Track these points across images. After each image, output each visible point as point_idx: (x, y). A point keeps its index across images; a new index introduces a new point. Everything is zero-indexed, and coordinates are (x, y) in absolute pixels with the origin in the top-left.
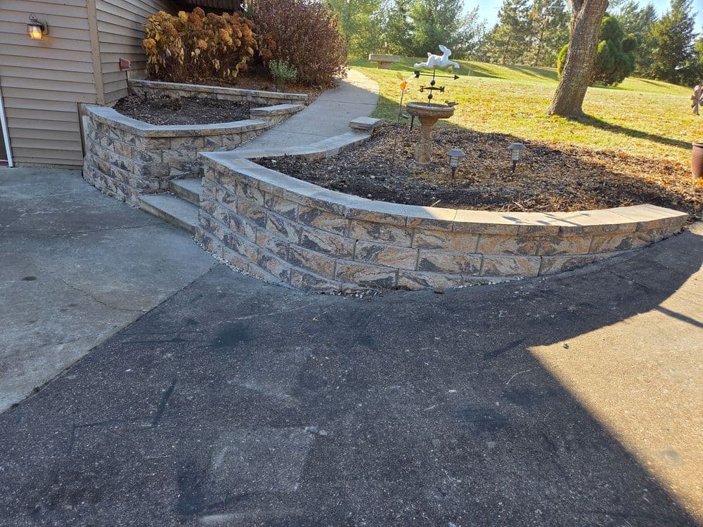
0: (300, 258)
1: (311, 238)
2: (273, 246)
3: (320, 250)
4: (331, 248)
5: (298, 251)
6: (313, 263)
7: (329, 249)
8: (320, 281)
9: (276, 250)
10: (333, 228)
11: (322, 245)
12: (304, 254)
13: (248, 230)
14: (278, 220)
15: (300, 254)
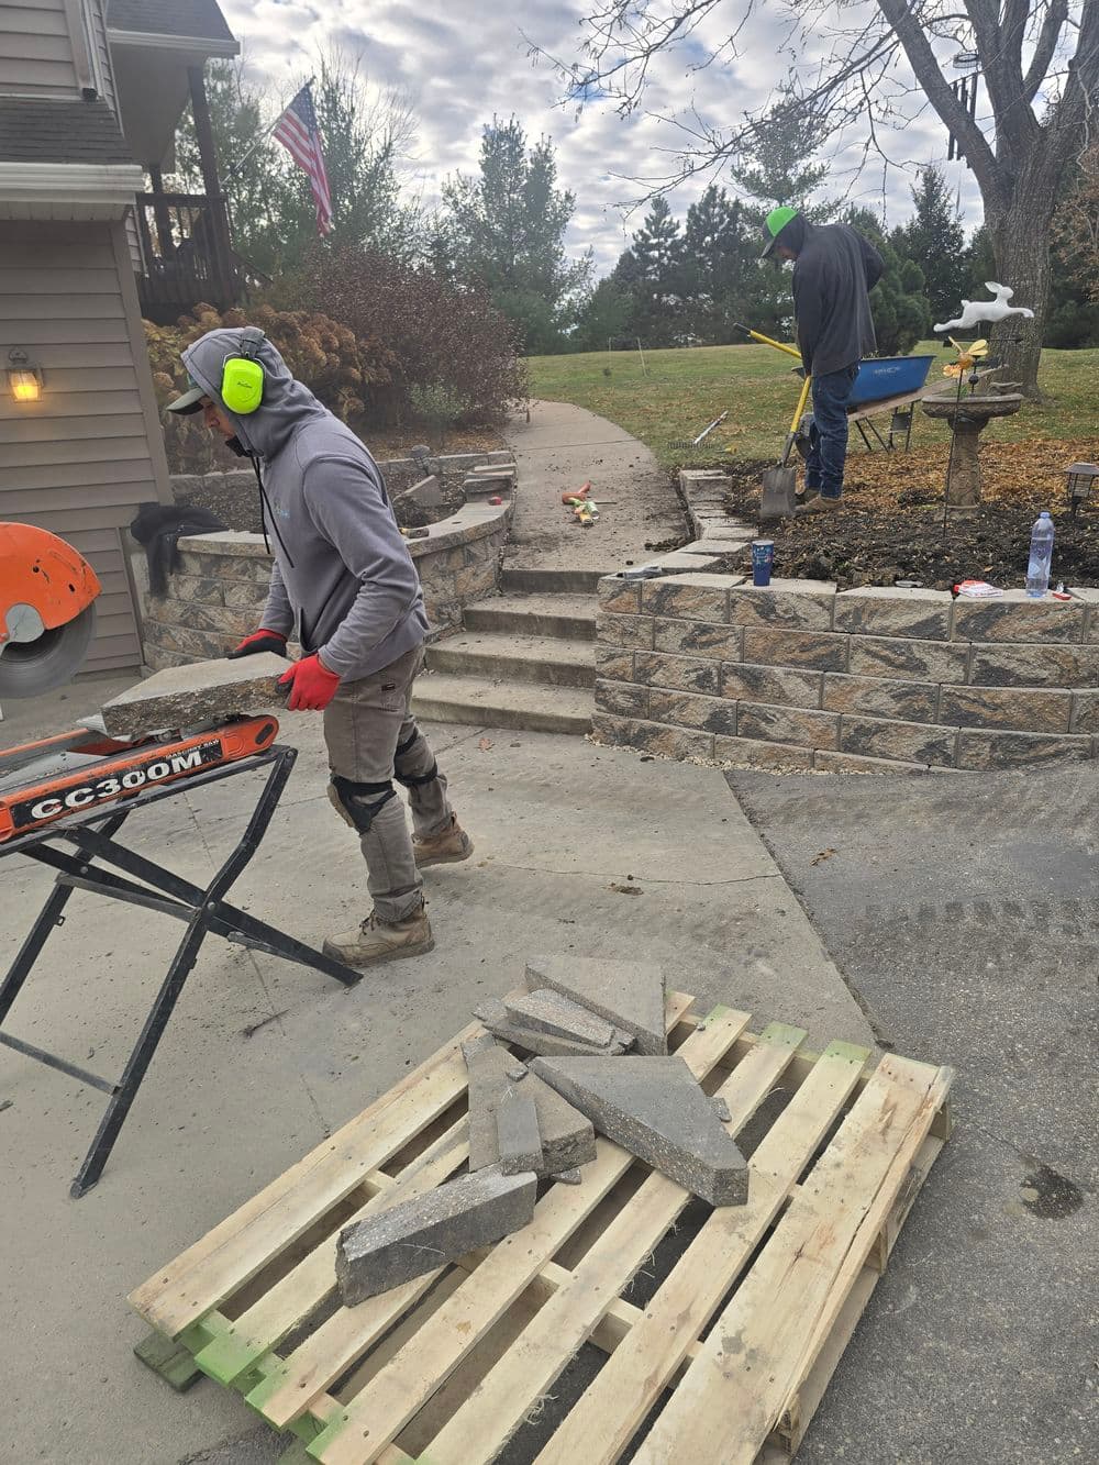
0: (974, 709)
1: (995, 661)
2: (881, 700)
3: (1020, 681)
4: (1047, 673)
5: (970, 695)
6: (1012, 711)
7: (1044, 674)
8: (1039, 742)
9: (896, 707)
10: (1045, 632)
11: (1022, 671)
12: (985, 698)
13: (795, 686)
14: (891, 647)
15: (975, 701)
